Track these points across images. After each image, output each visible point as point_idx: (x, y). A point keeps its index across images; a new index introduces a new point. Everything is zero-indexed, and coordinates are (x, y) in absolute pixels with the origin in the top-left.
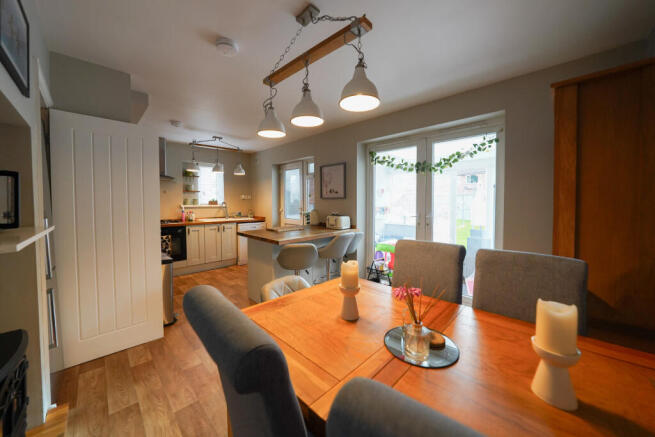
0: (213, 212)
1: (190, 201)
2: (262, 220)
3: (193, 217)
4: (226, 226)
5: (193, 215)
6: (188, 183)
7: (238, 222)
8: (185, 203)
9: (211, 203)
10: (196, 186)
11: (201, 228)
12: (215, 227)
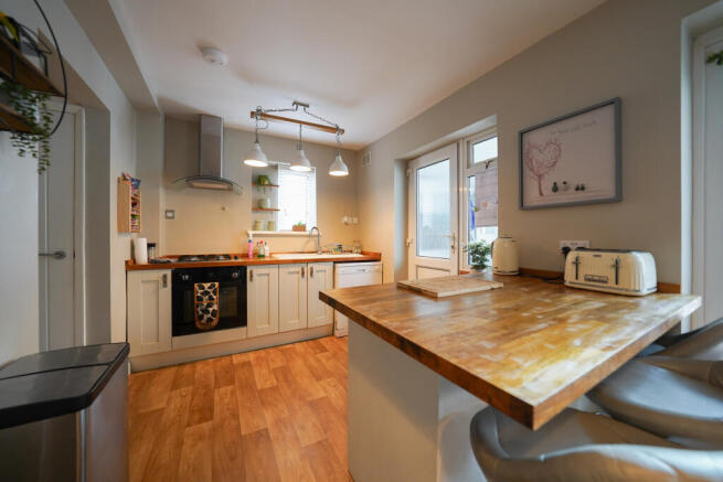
0: (299, 244)
1: (262, 224)
2: (376, 258)
3: (266, 250)
4: (316, 267)
5: (267, 248)
6: (263, 196)
7: (337, 261)
8: (255, 228)
9: (296, 228)
10: (274, 200)
11: (273, 270)
12: (297, 268)
